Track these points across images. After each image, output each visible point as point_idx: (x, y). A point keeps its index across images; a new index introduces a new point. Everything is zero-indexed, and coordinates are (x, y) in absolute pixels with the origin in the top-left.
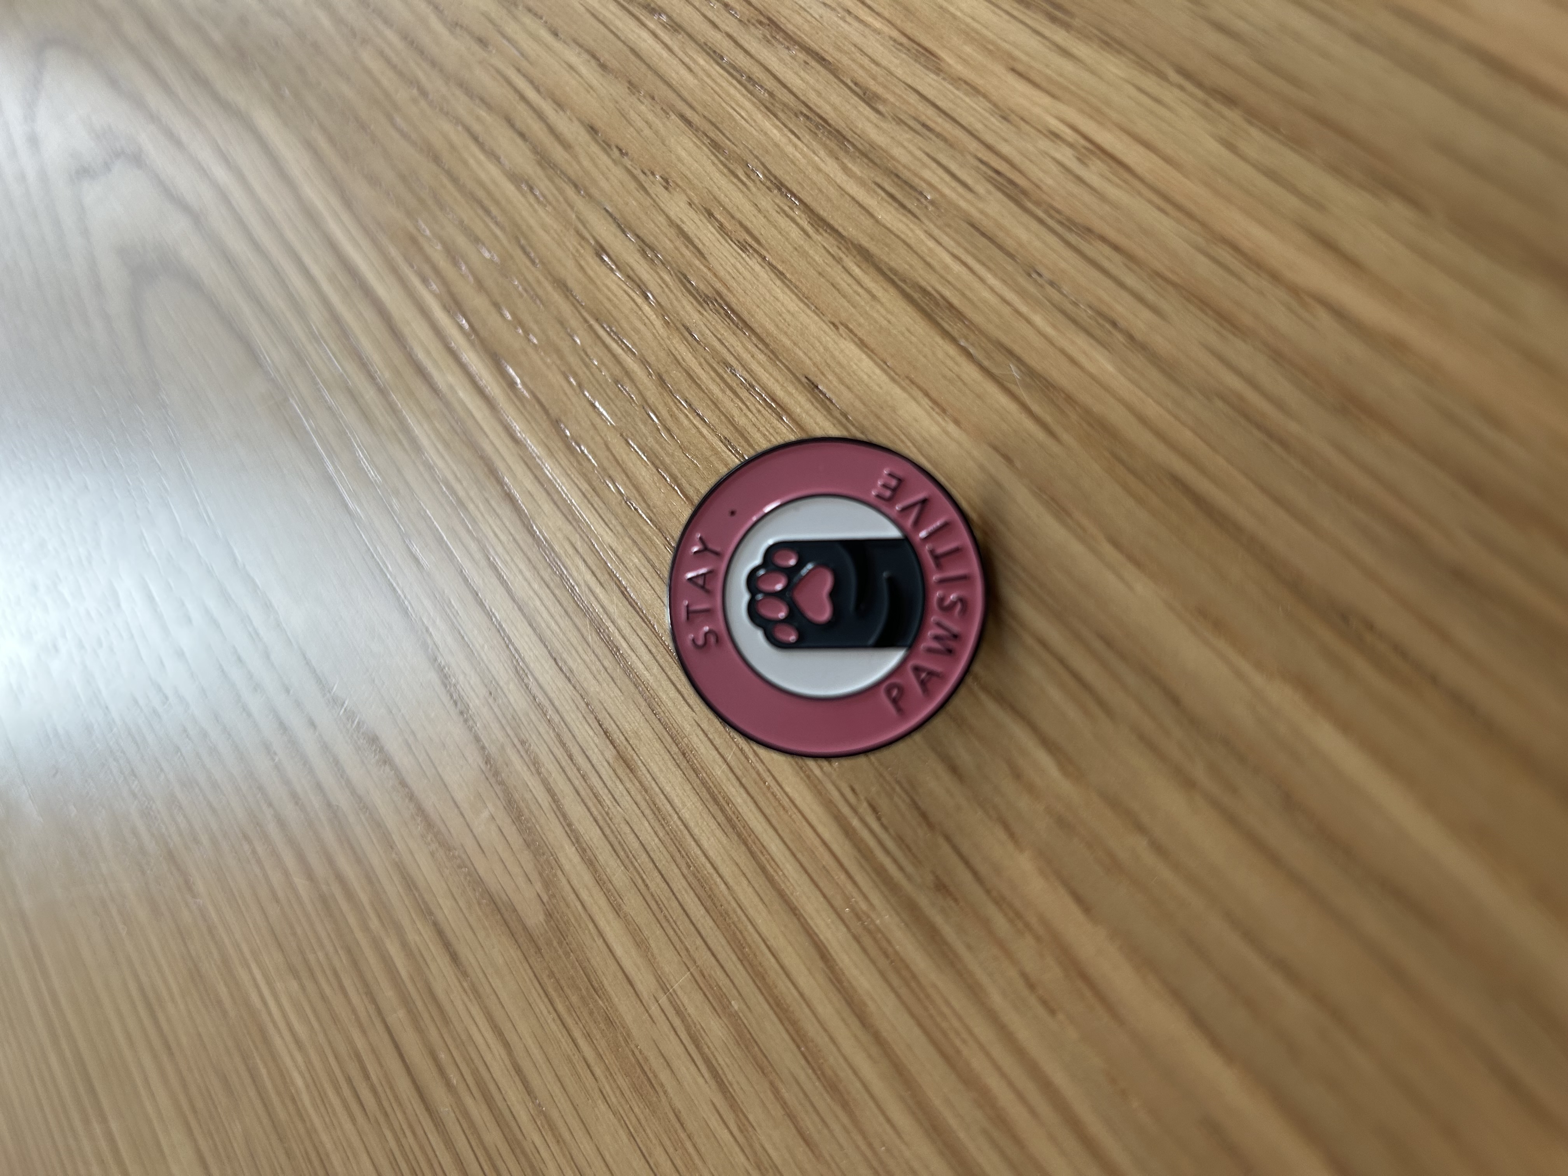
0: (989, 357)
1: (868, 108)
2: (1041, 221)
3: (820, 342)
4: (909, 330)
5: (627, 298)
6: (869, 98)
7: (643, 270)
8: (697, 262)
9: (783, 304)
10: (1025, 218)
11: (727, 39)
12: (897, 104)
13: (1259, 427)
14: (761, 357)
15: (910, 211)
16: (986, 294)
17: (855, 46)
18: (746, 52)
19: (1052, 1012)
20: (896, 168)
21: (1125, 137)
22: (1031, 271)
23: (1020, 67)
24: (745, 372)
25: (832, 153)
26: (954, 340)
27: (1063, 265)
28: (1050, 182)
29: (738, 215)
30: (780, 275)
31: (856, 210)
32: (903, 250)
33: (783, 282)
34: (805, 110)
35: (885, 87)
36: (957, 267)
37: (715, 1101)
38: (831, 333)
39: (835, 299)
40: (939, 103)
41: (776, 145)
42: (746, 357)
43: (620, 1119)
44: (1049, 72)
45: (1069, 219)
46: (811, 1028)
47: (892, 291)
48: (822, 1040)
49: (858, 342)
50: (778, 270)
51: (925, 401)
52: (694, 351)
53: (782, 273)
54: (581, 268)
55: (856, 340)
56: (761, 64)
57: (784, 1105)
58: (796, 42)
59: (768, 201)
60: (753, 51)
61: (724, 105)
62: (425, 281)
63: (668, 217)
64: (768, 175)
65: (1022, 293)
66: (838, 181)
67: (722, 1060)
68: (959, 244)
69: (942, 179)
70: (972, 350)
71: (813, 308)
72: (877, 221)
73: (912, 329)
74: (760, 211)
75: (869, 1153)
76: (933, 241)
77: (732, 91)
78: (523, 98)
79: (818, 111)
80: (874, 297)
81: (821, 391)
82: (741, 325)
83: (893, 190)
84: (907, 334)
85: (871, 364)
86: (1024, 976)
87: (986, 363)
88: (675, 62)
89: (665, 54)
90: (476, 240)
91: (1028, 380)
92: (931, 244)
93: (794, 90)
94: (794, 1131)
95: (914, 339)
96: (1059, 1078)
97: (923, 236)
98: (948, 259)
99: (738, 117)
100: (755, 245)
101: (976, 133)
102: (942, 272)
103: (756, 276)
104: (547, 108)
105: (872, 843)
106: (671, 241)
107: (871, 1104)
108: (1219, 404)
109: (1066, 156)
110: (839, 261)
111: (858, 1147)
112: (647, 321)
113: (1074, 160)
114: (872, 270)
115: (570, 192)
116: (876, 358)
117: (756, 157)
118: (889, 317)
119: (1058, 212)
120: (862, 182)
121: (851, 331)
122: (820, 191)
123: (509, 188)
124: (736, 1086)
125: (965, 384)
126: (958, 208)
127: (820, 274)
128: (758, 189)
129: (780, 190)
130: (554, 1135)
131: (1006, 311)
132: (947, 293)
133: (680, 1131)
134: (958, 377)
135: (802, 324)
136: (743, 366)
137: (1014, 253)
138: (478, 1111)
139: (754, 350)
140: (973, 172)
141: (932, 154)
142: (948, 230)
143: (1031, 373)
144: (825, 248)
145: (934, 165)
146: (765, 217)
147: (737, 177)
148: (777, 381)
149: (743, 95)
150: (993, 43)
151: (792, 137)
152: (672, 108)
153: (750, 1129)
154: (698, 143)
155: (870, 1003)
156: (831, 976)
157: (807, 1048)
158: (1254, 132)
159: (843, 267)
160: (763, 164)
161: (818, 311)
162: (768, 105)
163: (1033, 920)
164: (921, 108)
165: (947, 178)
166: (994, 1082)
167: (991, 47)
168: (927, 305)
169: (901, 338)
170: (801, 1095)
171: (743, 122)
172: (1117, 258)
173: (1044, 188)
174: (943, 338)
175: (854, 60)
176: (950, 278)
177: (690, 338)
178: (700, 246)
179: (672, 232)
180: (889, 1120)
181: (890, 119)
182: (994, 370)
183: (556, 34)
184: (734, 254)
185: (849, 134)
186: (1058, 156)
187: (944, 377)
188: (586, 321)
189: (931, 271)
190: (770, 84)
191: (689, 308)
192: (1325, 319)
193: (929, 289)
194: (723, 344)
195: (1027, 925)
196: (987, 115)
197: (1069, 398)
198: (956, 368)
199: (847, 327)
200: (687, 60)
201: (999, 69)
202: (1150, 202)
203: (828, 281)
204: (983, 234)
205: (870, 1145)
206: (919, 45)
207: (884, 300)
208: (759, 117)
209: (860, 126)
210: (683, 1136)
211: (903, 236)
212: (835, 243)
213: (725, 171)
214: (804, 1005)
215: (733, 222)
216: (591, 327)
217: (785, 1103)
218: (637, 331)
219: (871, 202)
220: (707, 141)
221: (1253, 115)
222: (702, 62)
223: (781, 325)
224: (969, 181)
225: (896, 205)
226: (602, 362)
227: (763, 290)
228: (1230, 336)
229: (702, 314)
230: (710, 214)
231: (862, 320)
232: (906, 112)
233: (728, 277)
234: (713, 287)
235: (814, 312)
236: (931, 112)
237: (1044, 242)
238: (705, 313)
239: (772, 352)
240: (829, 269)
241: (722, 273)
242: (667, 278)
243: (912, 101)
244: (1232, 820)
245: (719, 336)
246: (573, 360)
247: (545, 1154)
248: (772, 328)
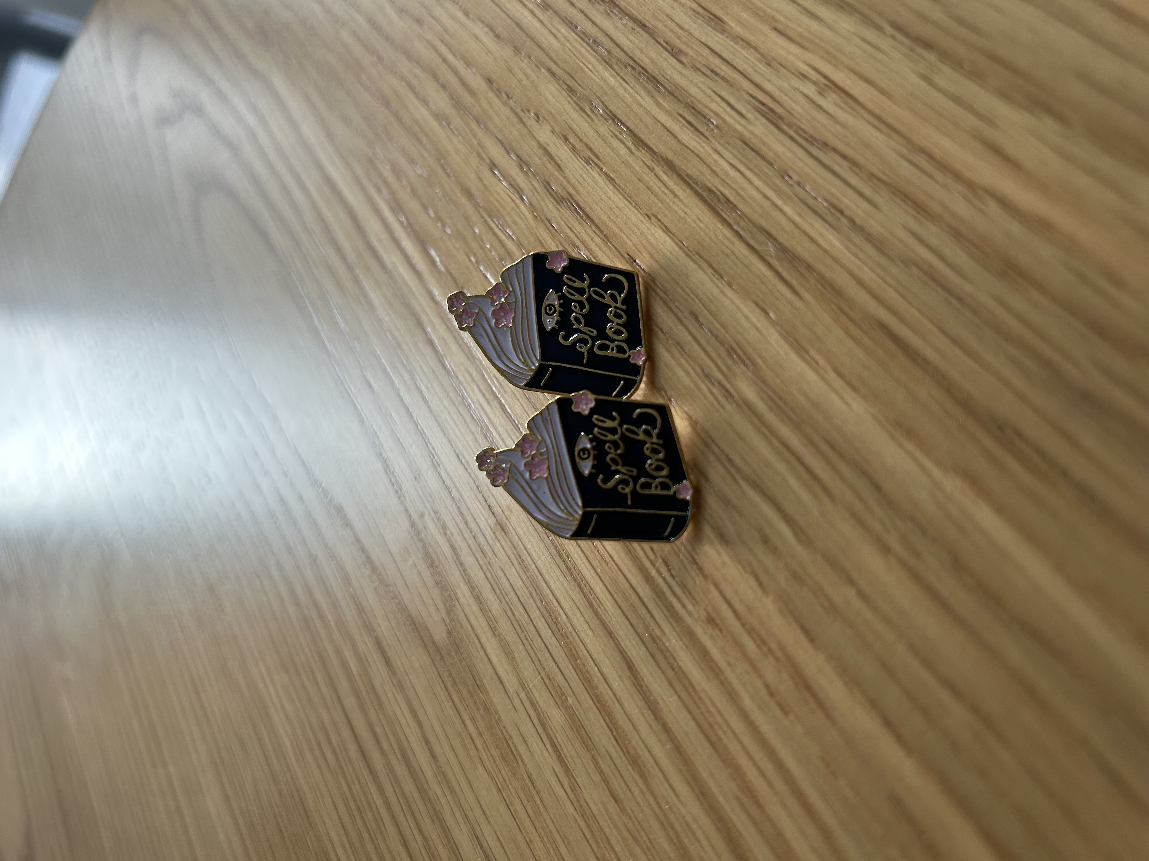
0: (754, 238)
1: (674, 60)
2: (792, 139)
3: (639, 229)
4: (698, 219)
5: (509, 200)
6: (675, 53)
7: (521, 180)
8: (557, 173)
9: (613, 202)
10: (781, 137)
11: (580, 13)
12: (695, 57)
13: (943, 287)
14: (598, 240)
15: (702, 134)
16: (753, 192)
17: (667, 15)
18: (593, 23)
19: (786, 713)
20: (692, 102)
21: (854, 77)
22: (784, 174)
23: (780, 27)
24: (586, 251)
25: (649, 93)
26: (730, 226)
27: (806, 170)
28: (800, 110)
29: (585, 139)
30: (612, 181)
31: (665, 133)
32: (696, 162)
33: (614, 187)
34: (632, 63)
35: (687, 45)
36: (733, 173)
37: (555, 768)
38: (645, 222)
39: (649, 197)
40: (724, 55)
41: (612, 88)
42: (587, 239)
43: (492, 779)
44: (801, 30)
45: (811, 137)
46: (621, 719)
47: (688, 191)
48: (628, 727)
49: (664, 228)
50: (611, 178)
51: (709, 270)
52: (553, 236)
53: (613, 180)
54: (481, 180)
55: (663, 226)
56: (603, 31)
57: (601, 773)
58: (627, 14)
59: (605, 128)
60: (598, 22)
61: (577, 61)
62: (379, 191)
63: (538, 142)
64: (606, 110)
65: (777, 191)
66: (653, 113)
67: (561, 739)
68: (735, 156)
69: (724, 110)
70: (742, 233)
71: (634, 204)
72: (679, 141)
73: (701, 218)
74: (599, 136)
75: (657, 810)
76: (717, 154)
77: (583, 51)
78: (445, 60)
79: (641, 63)
80: (675, 195)
81: (637, 264)
82: (585, 218)
83: (690, 119)
84: (698, 221)
85: (673, 244)
86: (766, 686)
87: (752, 242)
88: (545, 31)
89: (538, 26)
90: (412, 161)
91: (781, 254)
92: (716, 156)
93: (625, 48)
94: (608, 793)
95: (702, 226)
96: (790, 762)
97: (710, 151)
98: (727, 168)
99: (586, 69)
100: (596, 161)
101: (748, 76)
102: (723, 177)
103: (596, 183)
104: (460, 66)
105: (665, 588)
106: (539, 159)
107: (659, 774)
108: (914, 270)
109: (810, 90)
110: (652, 170)
111: (650, 805)
112: (522, 216)
113: (817, 93)
114: (675, 176)
115: (474, 126)
116: (676, 239)
117: (598, 98)
118: (686, 209)
119: (804, 131)
120: (668, 113)
121: (659, 220)
122: (641, 120)
123: (434, 123)
124: (570, 759)
125: (737, 257)
126: (735, 130)
127: (639, 180)
128: (599, 120)
129: (613, 120)
130: (449, 788)
131: (766, 204)
132: (726, 192)
133: (531, 788)
134: (732, 252)
135: (626, 216)
136: (586, 247)
137: (773, 161)
138: (400, 769)
139: (594, 235)
140: (746, 105)
141: (718, 92)
142: (727, 146)
143: (783, 250)
144: (643, 161)
145: (719, 100)
146: (603, 140)
147: (584, 111)
148: (608, 257)
149: (591, 54)
150: (762, 10)
151: (623, 82)
152: (543, 64)
153: (578, 789)
154: (560, 89)
155: (660, 702)
156: (635, 682)
157: (617, 732)
158: (946, 69)
159: (655, 174)
160: (603, 103)
161: (637, 207)
162: (607, 60)
163: (774, 646)
164: (711, 59)
165: (728, 109)
166: (743, 761)
167: (760, 13)
168: (712, 201)
169: (694, 225)
170: (613, 767)
171: (590, 73)
172: (844, 163)
173: (795, 113)
174: (722, 225)
175: (666, 26)
176: (728, 181)
177: (551, 228)
178: (559, 162)
179: (541, 152)
180: (671, 786)
181: (689, 66)
182: (757, 247)
183: (467, 15)
184: (582, 167)
185: (661, 79)
186: (805, 91)
187: (723, 252)
188: (482, 217)
189: (716, 177)
190: (609, 45)
191: (551, 206)
192: (993, 207)
193: (714, 189)
194: (572, 231)
195: (770, 650)
196: (756, 62)
197: (809, 267)
198: (731, 247)
199: (657, 218)
200: (554, 30)
201: (766, 29)
202: (869, 123)
203: (644, 184)
204: (752, 149)
205: (658, 803)
206: (710, 13)
207: (682, 198)
208: (600, 68)
209: (669, 73)
210: (534, 792)
211: (697, 152)
212: (650, 157)
213: (577, 108)
214: (616, 702)
215: (581, 144)
216: (485, 221)
217: (602, 771)
218: (515, 223)
219: (675, 127)
220: (565, 87)
221: (945, 56)
222: (563, 31)
223: (612, 217)
224: (743, 111)
225: (691, 129)
226: (492, 246)
227: (601, 193)
228: (923, 220)
229: (559, 210)
230: (566, 139)
231: (667, 212)
232: (700, 63)
233: (577, 183)
234: (566, 191)
235: (634, 207)
236: (717, 61)
237: (794, 153)
238: (561, 210)
239: (606, 236)
240: (645, 176)
241: (573, 180)
242: (536, 185)
243: (705, 54)
244: (916, 577)
245: (570, 226)
246: (474, 245)
247: (443, 801)
248: (605, 218)
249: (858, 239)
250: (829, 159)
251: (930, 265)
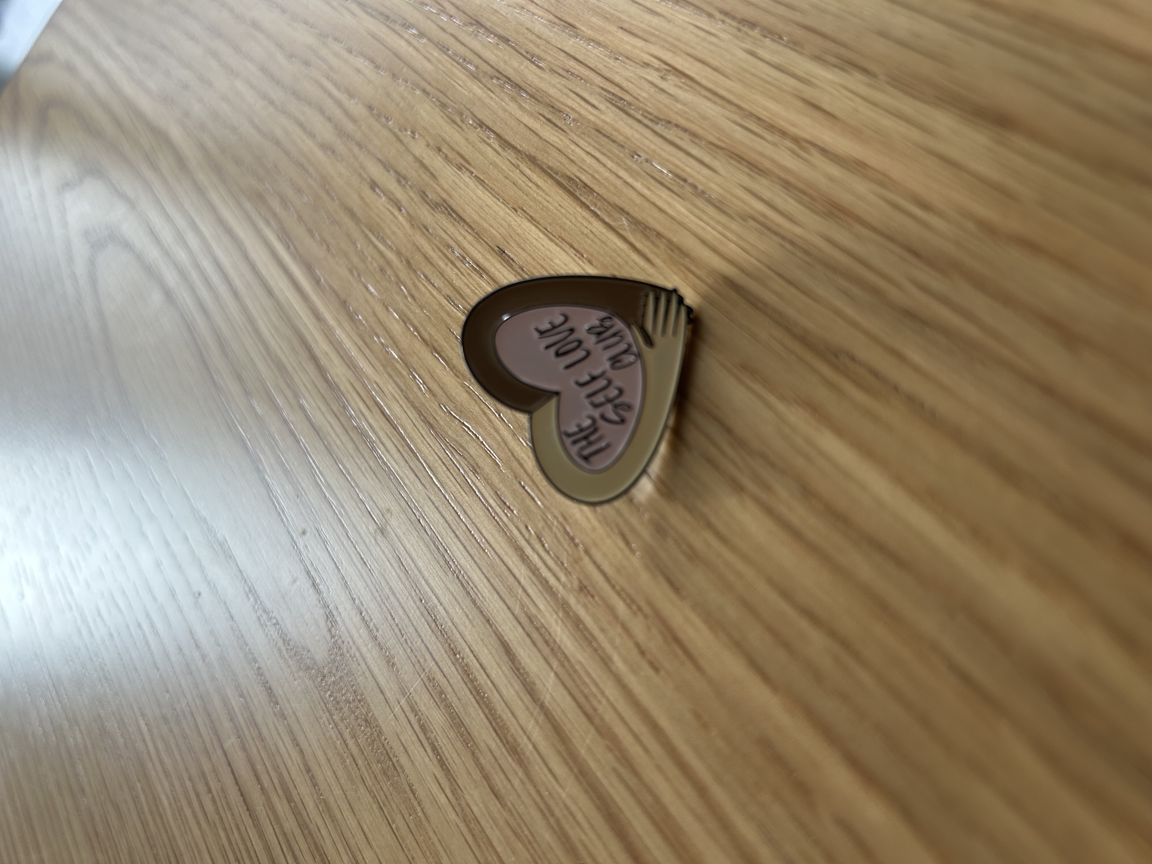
0: (610, 215)
1: (534, 67)
2: (639, 121)
3: (505, 222)
4: (560, 205)
5: (388, 213)
6: (532, 58)
7: (399, 193)
8: (432, 183)
9: (483, 201)
10: (630, 121)
11: (452, 38)
12: (552, 61)
13: (776, 234)
14: (469, 238)
15: (560, 128)
16: (607, 174)
17: (527, 29)
18: (462, 44)
19: (657, 670)
20: (551, 101)
21: (690, 59)
22: (634, 154)
23: (626, 26)
24: (460, 250)
25: (513, 99)
26: (588, 207)
27: (653, 147)
28: (644, 95)
29: (457, 148)
30: (481, 181)
31: (528, 132)
32: (555, 154)
33: (484, 187)
34: (497, 74)
35: (545, 52)
36: (589, 160)
37: (436, 773)
38: (512, 215)
39: (515, 192)
40: (577, 56)
41: (480, 99)
42: (460, 238)
43: (374, 797)
44: (643, 26)
45: (656, 117)
46: (500, 708)
47: (550, 181)
48: (506, 715)
49: (530, 218)
50: (481, 179)
51: (571, 252)
52: (429, 241)
53: (483, 181)
54: (362, 199)
55: (528, 217)
56: (472, 51)
57: (482, 769)
58: (492, 33)
59: (474, 135)
60: (467, 43)
61: (449, 79)
62: (268, 223)
63: (415, 157)
64: (475, 119)
65: (628, 170)
66: (517, 116)
67: (442, 742)
68: (590, 144)
69: (579, 104)
70: (599, 213)
71: (502, 200)
72: (540, 138)
73: (562, 205)
74: (469, 143)
75: (538, 799)
76: (574, 145)
77: (454, 70)
78: (330, 95)
79: (505, 74)
80: (538, 186)
81: (507, 255)
82: (457, 219)
83: (549, 116)
84: (559, 208)
85: (537, 231)
86: (637, 645)
87: (607, 220)
88: (420, 57)
89: (414, 53)
90: (299, 191)
91: (633, 226)
92: (573, 147)
93: (491, 63)
94: (489, 790)
95: (563, 211)
96: (664, 722)
97: (568, 142)
98: (583, 155)
99: (457, 86)
100: (467, 166)
101: (599, 71)
102: (580, 164)
103: (467, 186)
104: (343, 97)
105: (540, 564)
106: (416, 171)
107: (539, 760)
108: (752, 223)
109: (654, 76)
110: (517, 167)
111: (530, 795)
112: (400, 226)
113: (660, 79)
114: (537, 170)
115: (356, 150)
116: (540, 227)
117: (468, 109)
118: (548, 198)
119: (650, 113)
120: (531, 114)
121: (525, 211)
122: (506, 124)
124: (450, 761)
125: (595, 235)
126: (589, 121)
127: (506, 177)
128: (469, 129)
129: (481, 127)
130: (331, 817)
131: (618, 182)
132: (583, 178)
133: (413, 800)
134: (591, 231)
135: (495, 212)
136: (459, 246)
137: (623, 144)
138: (281, 807)
139: (466, 234)
140: (598, 96)
141: (574, 90)
142: (583, 136)
143: (637, 224)
144: (508, 160)
145: (574, 96)
146: (473, 146)
147: (456, 123)
148: (480, 252)
149: (460, 71)
150: (610, 14)
151: (489, 92)
152: (418, 86)
153: (459, 791)
154: (434, 106)
155: (537, 682)
156: (512, 666)
157: (497, 723)
158: (767, 42)
159: (520, 171)
160: (472, 113)
161: (505, 202)
162: (475, 75)
163: (642, 604)
164: (566, 62)
165: (583, 103)
166: (619, 730)
167: (608, 16)
168: (571, 187)
169: (556, 211)
170: (493, 761)
171: (460, 88)
172: (686, 136)
173: (641, 99)
174: (581, 207)
175: (526, 38)
176: (585, 167)
177: (427, 233)
178: (434, 172)
179: (417, 165)
180: (550, 770)
181: (548, 71)
182: (612, 223)
183: (350, 51)
184: (454, 173)
185: (522, 84)
186: (649, 78)
187: (583, 233)
188: (363, 232)
189: (573, 164)
190: (477, 61)
191: (426, 213)
192: (817, 158)
193: (572, 176)
194: (446, 233)
195: (640, 609)
196: (606, 59)
197: (659, 235)
198: (590, 227)
199: (523, 210)
200: (427, 55)
201: (613, 29)
202: (705, 97)
203: (510, 181)
204: (604, 135)
205: (538, 791)
206: (565, 22)
207: (544, 188)
208: (469, 83)
209: (530, 79)
210: (415, 803)
211: (556, 145)
212: (515, 156)
213: (449, 121)
214: (495, 691)
215: (453, 152)
216: (366, 236)
217: (482, 768)
218: (394, 233)
219: (536, 125)
220: (438, 103)
222: (436, 54)
223: (482, 215)
224: (596, 103)
225: (551, 125)
226: (373, 258)
227: (472, 194)
228: (757, 176)
229: (434, 216)
230: (439, 150)
231: (532, 203)
232: (557, 66)
233: (450, 189)
234: (441, 197)
235: (502, 203)
236: (572, 63)
237: (641, 134)
238: (436, 215)
239: (477, 233)
240: (511, 173)
241: (446, 186)
242: (412, 195)
243: (561, 58)
244: (769, 511)
245: (444, 229)
246: (355, 260)
247: (324, 832)
248: (476, 217)
249: (700, 203)
250: (671, 134)
251: (765, 216)
